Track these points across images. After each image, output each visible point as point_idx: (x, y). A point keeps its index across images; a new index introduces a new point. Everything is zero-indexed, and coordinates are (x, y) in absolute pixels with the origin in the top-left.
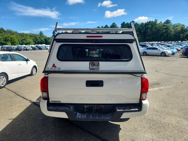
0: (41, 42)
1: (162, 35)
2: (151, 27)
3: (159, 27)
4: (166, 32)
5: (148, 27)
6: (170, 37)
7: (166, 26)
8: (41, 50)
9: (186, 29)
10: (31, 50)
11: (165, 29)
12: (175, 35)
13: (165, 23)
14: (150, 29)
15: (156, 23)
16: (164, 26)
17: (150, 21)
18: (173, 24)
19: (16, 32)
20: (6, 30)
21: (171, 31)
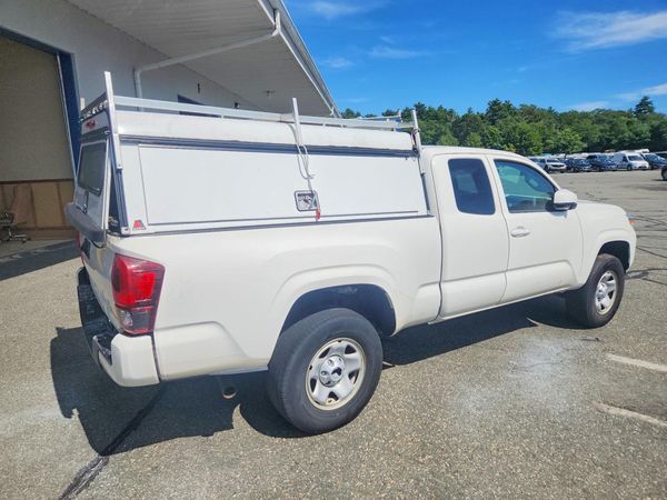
0: (633, 140)
8: (601, 171)
10: (562, 171)
19: (550, 111)
20: (518, 107)
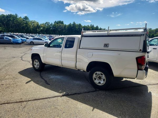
1: (23, 28)
2: (13, 20)
3: (20, 21)
4: (26, 26)
5: (10, 20)
6: (30, 30)
7: (26, 21)
9: (40, 26)
11: (25, 23)
12: (33, 29)
13: (24, 18)
14: (12, 21)
15: (17, 17)
16: (24, 20)
17: (11, 14)
18: (31, 21)
21: (30, 26)
